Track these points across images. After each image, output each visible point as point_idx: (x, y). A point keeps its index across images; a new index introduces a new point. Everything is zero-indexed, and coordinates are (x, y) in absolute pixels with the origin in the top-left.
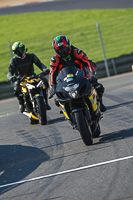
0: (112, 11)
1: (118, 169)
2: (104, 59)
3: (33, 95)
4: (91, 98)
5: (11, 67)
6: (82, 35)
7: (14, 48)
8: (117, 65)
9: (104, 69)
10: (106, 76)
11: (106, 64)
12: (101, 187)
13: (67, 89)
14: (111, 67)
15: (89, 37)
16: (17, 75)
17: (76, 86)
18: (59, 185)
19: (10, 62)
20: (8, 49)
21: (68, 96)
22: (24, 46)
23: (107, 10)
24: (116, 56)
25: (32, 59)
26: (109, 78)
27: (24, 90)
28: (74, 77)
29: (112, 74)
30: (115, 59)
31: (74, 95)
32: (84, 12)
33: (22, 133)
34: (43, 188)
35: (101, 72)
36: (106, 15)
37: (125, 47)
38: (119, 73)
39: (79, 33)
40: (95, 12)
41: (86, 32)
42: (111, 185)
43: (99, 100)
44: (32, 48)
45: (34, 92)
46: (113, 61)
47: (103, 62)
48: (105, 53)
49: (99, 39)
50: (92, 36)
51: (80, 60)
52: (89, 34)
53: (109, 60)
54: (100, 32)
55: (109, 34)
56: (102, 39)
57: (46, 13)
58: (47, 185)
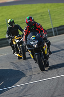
0: (56, 4)
1: (59, 81)
2: (52, 27)
3: (19, 45)
4: (44, 48)
5: (7, 31)
6: (41, 16)
7: (8, 22)
8: (58, 30)
9: (52, 32)
10: (53, 36)
11: (53, 30)
12: (50, 90)
13: (32, 43)
14: (55, 31)
15: (44, 17)
16: (10, 35)
17: (37, 42)
18: (30, 89)
19: (7, 29)
20: (6, 23)
21: (33, 47)
22: (13, 21)
23: (54, 4)
24: (58, 26)
25: (18, 27)
26: (55, 37)
27: (14, 43)
28: (36, 37)
29: (56, 35)
30: (57, 27)
31: (35, 46)
32: (42, 5)
33: (12, 63)
34: (22, 90)
35: (51, 34)
36: (53, 6)
37: (62, 21)
38: (59, 34)
39: (40, 15)
40: (48, 5)
41: (43, 15)
42: (55, 89)
43: (48, 49)
44: (17, 22)
45: (19, 43)
46: (56, 29)
47: (51, 29)
48: (52, 24)
49: (49, 18)
50: (47, 16)
51: (39, 29)
52: (45, 15)
53: (54, 28)
54: (50, 14)
55: (55, 15)
56: (51, 18)
57: (24, 5)
58: (24, 89)
